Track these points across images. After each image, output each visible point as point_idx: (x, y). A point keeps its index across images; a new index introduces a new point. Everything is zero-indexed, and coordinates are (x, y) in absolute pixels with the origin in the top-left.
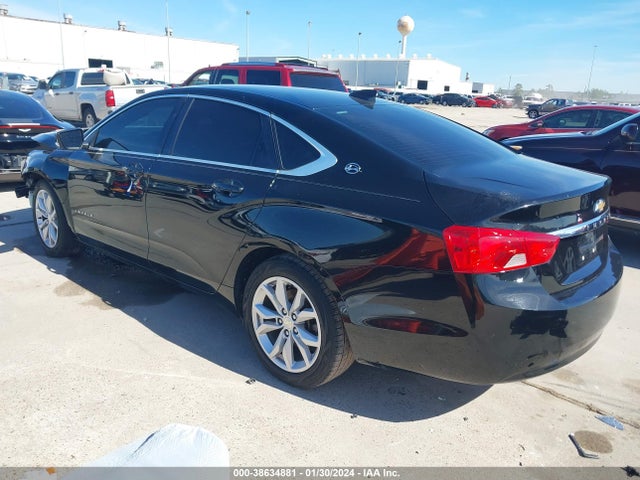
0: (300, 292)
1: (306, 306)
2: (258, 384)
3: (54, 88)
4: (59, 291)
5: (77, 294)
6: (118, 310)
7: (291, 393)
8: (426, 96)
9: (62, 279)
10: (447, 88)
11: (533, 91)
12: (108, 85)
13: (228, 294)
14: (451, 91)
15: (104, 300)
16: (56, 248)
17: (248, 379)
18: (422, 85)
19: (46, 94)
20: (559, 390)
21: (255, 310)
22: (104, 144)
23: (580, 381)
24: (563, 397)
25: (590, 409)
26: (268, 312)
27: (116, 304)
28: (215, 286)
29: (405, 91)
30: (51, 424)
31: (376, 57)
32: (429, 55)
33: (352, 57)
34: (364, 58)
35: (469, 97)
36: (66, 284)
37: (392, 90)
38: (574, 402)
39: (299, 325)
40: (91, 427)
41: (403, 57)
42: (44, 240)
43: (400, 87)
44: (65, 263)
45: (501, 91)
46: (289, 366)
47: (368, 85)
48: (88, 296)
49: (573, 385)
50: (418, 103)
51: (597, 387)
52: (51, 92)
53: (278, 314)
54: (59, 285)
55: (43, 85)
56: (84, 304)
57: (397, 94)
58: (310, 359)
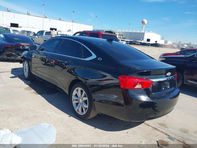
0: (84, 92)
1: (85, 96)
2: (71, 117)
3: (38, 35)
4: (26, 89)
5: (30, 90)
6: (40, 95)
7: (80, 120)
8: (149, 43)
9: (27, 86)
10: (156, 42)
11: (185, 44)
12: (52, 35)
13: (67, 92)
14: (157, 43)
15: (37, 92)
16: (27, 78)
17: (69, 116)
18: (148, 40)
19: (35, 37)
20: (158, 128)
21: (73, 97)
22: (42, 50)
23: (166, 127)
24: (159, 131)
25: (166, 135)
26: (76, 97)
27: (39, 94)
28: (64, 89)
29: (142, 42)
30: (14, 121)
31: (134, 31)
32: (151, 31)
33: (127, 31)
34: (131, 31)
35: (163, 44)
36: (28, 87)
37: (139, 41)
38: (162, 132)
39: (84, 101)
40: (24, 123)
41: (143, 32)
42: (25, 75)
43: (141, 41)
44: (29, 82)
45: (174, 44)
46: (80, 113)
47: (131, 40)
48: (33, 91)
49: (164, 128)
50: (146, 46)
51: (171, 129)
52: (37, 36)
53: (78, 98)
54: (26, 87)
55: (35, 34)
56: (31, 93)
57: (140, 42)
58: (85, 111)
